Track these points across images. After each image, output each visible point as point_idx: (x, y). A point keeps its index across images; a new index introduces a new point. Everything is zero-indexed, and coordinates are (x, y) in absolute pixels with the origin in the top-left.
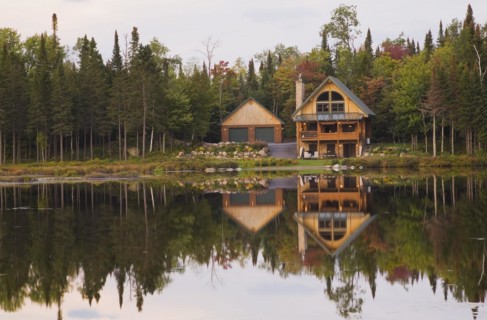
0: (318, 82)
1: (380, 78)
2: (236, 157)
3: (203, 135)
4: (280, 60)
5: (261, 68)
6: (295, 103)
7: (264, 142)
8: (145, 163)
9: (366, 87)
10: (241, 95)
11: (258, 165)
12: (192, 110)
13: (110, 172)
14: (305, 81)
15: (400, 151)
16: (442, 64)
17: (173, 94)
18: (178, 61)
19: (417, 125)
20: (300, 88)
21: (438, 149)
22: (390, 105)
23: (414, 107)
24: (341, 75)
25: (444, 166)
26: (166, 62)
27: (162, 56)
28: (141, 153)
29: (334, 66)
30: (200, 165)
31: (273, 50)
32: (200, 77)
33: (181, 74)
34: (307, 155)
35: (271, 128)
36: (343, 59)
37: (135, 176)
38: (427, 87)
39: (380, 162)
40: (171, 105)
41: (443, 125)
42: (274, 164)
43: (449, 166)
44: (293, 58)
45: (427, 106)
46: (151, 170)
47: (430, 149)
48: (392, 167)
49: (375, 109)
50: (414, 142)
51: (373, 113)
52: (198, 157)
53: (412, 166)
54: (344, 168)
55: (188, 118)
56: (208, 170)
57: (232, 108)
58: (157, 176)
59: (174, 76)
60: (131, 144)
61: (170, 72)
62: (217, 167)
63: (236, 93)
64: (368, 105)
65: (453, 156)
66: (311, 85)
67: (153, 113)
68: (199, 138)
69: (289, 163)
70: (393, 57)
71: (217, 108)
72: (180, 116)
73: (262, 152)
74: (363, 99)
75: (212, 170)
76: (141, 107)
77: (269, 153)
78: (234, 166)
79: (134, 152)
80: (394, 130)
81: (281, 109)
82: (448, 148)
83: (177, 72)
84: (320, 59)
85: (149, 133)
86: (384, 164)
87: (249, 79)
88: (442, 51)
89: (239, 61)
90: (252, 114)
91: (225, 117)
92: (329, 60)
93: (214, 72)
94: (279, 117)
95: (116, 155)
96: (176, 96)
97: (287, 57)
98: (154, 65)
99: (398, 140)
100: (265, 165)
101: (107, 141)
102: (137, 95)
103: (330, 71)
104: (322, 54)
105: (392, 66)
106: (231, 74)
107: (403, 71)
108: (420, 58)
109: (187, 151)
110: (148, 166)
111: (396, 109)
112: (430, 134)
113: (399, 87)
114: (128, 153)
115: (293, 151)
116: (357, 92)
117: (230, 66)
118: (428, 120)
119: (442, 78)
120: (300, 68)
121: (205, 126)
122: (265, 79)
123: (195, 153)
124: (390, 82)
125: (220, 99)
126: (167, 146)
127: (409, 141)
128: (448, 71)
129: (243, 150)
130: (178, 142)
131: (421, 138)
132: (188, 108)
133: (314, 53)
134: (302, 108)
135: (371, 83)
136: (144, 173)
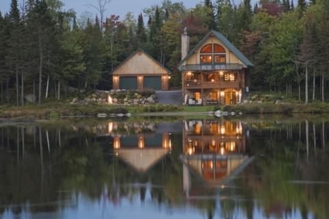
0: (201, 36)
1: (257, 32)
2: (126, 103)
3: (96, 83)
4: (167, 14)
5: (149, 22)
6: (180, 54)
7: (151, 90)
8: (41, 108)
9: (245, 40)
10: (131, 47)
11: (146, 110)
12: (86, 60)
13: (8, 116)
14: (190, 34)
15: (275, 99)
16: (314, 20)
17: (67, 45)
18: (71, 15)
19: (291, 75)
20: (185, 40)
21: (310, 97)
22: (267, 57)
23: (289, 59)
24: (223, 29)
25: (316, 113)
26: (61, 16)
27: (57, 10)
28: (37, 100)
29: (216, 21)
30: (93, 110)
31: (161, 6)
32: (93, 30)
33: (75, 27)
34: (191, 102)
35: (159, 77)
36: (224, 14)
37: (32, 121)
38: (300, 41)
39: (257, 109)
40: (66, 56)
41: (314, 75)
42: (161, 110)
43: (319, 112)
44: (178, 13)
45: (300, 58)
46: (47, 116)
47: (303, 98)
48: (269, 113)
49: (253, 60)
50: (289, 91)
51: (251, 64)
52: (91, 103)
53: (287, 113)
54: (226, 113)
55: (82, 67)
56: (100, 115)
57: (123, 59)
58: (53, 121)
59: (68, 28)
60: (27, 91)
61: (65, 25)
62: (108, 112)
63: (126, 45)
64: (247, 56)
65: (323, 104)
66: (196, 38)
67: (48, 63)
68: (92, 86)
69: (175, 109)
70: (270, 13)
71: (108, 58)
72: (74, 65)
73: (150, 99)
74: (243, 51)
75: (104, 115)
76: (38, 57)
77: (156, 99)
78: (124, 111)
79: (30, 98)
80: (271, 79)
81: (168, 59)
82: (318, 97)
83: (71, 24)
84: (204, 14)
85: (45, 80)
86: (262, 110)
87: (139, 32)
88: (313, 8)
89: (129, 15)
90: (141, 65)
91: (116, 66)
92: (211, 15)
93: (106, 25)
94: (166, 67)
95: (13, 101)
96: (70, 47)
97: (173, 12)
98: (49, 18)
99: (273, 88)
100: (152, 111)
101: (5, 88)
102: (34, 46)
103: (213, 26)
104: (205, 10)
105: (269, 21)
106: (122, 26)
107: (278, 26)
108: (294, 14)
109: (81, 98)
110: (44, 111)
111: (273, 61)
112: (303, 83)
113: (276, 41)
114: (25, 100)
115: (179, 98)
116: (237, 45)
117: (121, 20)
118: (301, 70)
119: (314, 32)
120: (185, 23)
121: (98, 75)
122: (153, 32)
123: (88, 99)
124: (267, 36)
125: (112, 51)
126: (62, 93)
127: (284, 89)
128: (319, 27)
129: (132, 97)
130: (72, 89)
131: (295, 86)
132: (81, 57)
133: (198, 8)
134: (187, 59)
135: (250, 36)
136: (40, 117)
